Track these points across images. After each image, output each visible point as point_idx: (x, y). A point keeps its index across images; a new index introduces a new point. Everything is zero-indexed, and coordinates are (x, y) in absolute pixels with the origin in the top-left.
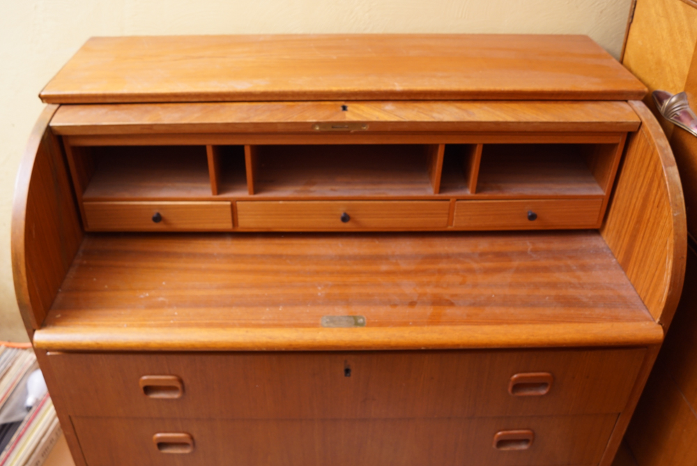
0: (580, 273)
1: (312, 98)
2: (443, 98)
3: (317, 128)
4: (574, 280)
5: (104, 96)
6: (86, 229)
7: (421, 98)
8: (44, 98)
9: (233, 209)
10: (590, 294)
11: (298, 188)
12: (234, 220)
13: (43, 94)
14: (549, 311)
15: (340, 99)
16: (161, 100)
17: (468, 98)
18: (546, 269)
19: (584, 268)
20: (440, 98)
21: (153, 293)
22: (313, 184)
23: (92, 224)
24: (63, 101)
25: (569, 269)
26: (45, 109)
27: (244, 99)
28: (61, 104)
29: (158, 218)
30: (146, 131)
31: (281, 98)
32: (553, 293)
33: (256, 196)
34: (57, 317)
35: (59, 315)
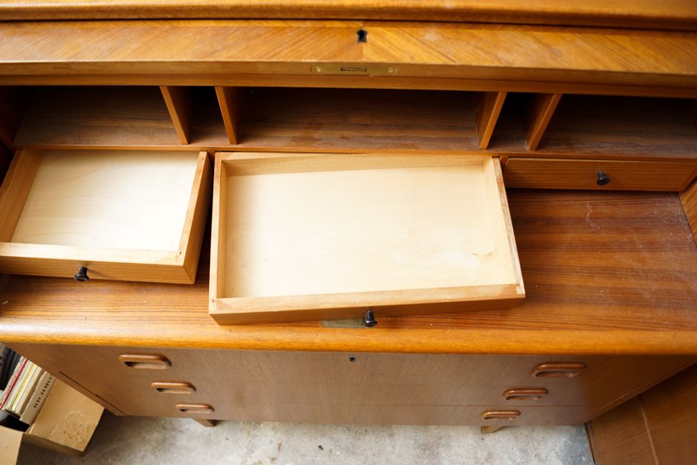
0: (646, 255)
1: (313, 16)
2: (516, 22)
3: (319, 70)
4: (636, 265)
7: (483, 20)
10: (655, 286)
14: (601, 312)
15: (356, 17)
17: (555, 23)
18: (605, 247)
19: (652, 247)
20: (511, 21)
22: (319, 127)
25: (633, 248)
27: (207, 15)
31: (264, 16)
32: (610, 284)
33: (240, 146)
34: (4, 303)
35: (6, 302)
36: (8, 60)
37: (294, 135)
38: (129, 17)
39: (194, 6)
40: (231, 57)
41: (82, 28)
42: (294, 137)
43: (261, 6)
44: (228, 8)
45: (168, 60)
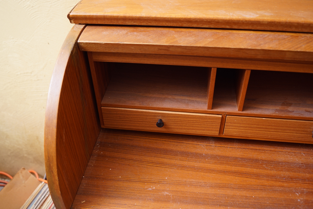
5: (125, 19)
6: (102, 126)
8: (72, 19)
9: (223, 121)
11: (278, 108)
12: (221, 130)
13: (71, 14)
16: (175, 25)
21: (158, 186)
22: (290, 105)
23: (108, 123)
24: (88, 22)
26: (74, 27)
27: (250, 28)
28: (87, 25)
29: (161, 124)
30: (162, 52)
33: (244, 112)
34: (82, 202)
35: (84, 201)
36: (133, 42)
37: (276, 108)
38: (203, 27)
39: (246, 21)
40: (271, 47)
41: (174, 31)
42: (276, 110)
43: (286, 23)
44: (266, 23)
45: (232, 47)
